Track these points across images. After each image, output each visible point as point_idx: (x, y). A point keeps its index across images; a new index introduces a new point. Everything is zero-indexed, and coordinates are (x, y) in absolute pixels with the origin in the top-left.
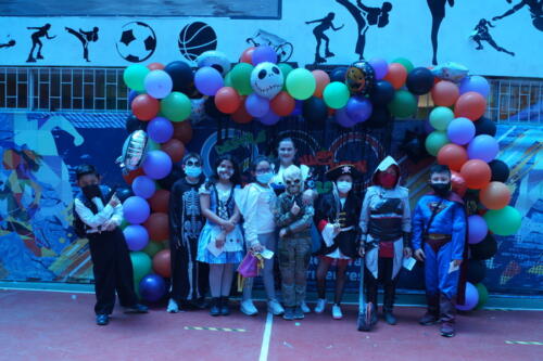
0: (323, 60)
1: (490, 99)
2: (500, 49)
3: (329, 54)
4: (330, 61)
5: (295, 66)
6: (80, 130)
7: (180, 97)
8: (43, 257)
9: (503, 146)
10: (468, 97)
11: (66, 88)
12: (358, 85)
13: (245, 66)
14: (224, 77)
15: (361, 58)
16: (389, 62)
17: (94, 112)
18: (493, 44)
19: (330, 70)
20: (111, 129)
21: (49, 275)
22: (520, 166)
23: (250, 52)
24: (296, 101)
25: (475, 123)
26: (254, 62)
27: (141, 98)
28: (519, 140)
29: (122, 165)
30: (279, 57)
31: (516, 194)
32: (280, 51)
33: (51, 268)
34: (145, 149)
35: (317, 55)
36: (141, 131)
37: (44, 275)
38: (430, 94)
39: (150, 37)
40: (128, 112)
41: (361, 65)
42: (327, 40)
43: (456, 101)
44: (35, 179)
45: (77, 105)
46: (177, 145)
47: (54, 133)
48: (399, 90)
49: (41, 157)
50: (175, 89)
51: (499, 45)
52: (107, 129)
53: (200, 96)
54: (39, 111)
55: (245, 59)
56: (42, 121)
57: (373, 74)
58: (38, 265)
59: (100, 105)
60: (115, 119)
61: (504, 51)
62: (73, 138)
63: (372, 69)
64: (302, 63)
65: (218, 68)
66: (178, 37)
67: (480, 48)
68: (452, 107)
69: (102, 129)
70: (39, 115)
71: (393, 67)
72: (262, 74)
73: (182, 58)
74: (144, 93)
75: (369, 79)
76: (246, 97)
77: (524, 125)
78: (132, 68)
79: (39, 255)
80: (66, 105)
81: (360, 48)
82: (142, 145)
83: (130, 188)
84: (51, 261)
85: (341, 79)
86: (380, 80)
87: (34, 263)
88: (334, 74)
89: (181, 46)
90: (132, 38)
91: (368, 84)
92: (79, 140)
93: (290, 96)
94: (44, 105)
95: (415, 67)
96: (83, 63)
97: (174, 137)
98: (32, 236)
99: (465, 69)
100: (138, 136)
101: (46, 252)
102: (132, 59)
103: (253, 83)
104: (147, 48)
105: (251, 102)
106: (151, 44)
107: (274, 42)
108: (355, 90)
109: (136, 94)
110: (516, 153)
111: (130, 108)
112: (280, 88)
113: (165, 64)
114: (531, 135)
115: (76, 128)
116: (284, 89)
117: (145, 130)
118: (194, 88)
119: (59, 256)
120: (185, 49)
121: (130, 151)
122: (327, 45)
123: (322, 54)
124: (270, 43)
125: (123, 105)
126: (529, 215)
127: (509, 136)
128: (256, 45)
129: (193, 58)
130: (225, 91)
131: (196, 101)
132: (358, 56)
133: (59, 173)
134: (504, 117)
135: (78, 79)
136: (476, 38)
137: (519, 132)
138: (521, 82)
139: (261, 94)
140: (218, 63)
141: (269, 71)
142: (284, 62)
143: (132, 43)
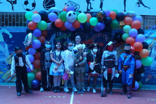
0: (89, 10)
1: (142, 23)
2: (145, 7)
3: (91, 8)
4: (92, 11)
5: (80, 12)
6: (11, 33)
7: (43, 22)
9: (147, 37)
10: (136, 22)
11: (6, 19)
12: (100, 18)
13: (64, 12)
14: (57, 16)
15: (102, 9)
17: (16, 27)
18: (143, 5)
19: (91, 13)
20: (21, 33)
21: (1, 80)
22: (152, 44)
23: (66, 7)
24: (81, 23)
25: (138, 30)
26: (67, 11)
27: (31, 23)
28: (152, 36)
29: (25, 44)
30: (75, 9)
31: (151, 53)
32: (75, 7)
33: (2, 78)
34: (32, 39)
35: (88, 8)
36: (31, 33)
38: (123, 21)
39: (34, 3)
40: (27, 27)
41: (101, 12)
42: (91, 4)
43: (132, 23)
45: (10, 25)
46: (43, 38)
47: (3, 34)
48: (113, 20)
50: (42, 19)
51: (145, 5)
52: (20, 33)
53: (50, 22)
55: (64, 10)
57: (105, 14)
59: (17, 25)
60: (22, 29)
61: (147, 7)
62: (9, 36)
63: (105, 13)
64: (83, 11)
65: (56, 13)
66: (43, 3)
67: (139, 6)
68: (130, 25)
69: (18, 33)
71: (111, 12)
72: (70, 15)
73: (44, 10)
74: (32, 21)
75: (104, 16)
76: (65, 22)
77: (153, 31)
78: (28, 13)
80: (6, 25)
81: (101, 6)
82: (31, 38)
83: (28, 52)
84: (2, 76)
85: (95, 16)
86: (107, 17)
88: (93, 15)
89: (44, 6)
90: (28, 3)
91: (104, 18)
92: (11, 36)
93: (79, 22)
95: (119, 12)
96: (12, 11)
97: (42, 35)
99: (135, 13)
100: (30, 35)
102: (28, 10)
103: (67, 18)
104: (33, 6)
105: (67, 24)
106: (34, 5)
107: (74, 5)
108: (100, 20)
109: (29, 21)
110: (151, 40)
111: (27, 26)
112: (76, 19)
113: (39, 11)
114: (155, 34)
115: (10, 32)
116: (77, 20)
117: (32, 33)
118: (48, 19)
119: (5, 74)
120: (45, 7)
121: (27, 40)
122: (91, 5)
123: (89, 8)
124: (72, 5)
125: (25, 25)
126: (155, 60)
127: (148, 34)
128: (68, 5)
129: (48, 10)
130: (58, 20)
131: (49, 24)
132: (101, 9)
133: (4, 47)
134: (147, 28)
135: (10, 16)
136: (138, 3)
137: (151, 33)
138: (152, 17)
139: (70, 21)
140: (56, 11)
141: (72, 14)
142: (77, 11)
143: (28, 5)
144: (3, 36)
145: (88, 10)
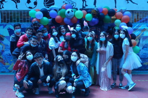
0: (85, 7)
1: (131, 17)
2: (133, 3)
3: (86, 5)
4: (87, 8)
5: (77, 9)
7: (45, 18)
8: (6, 65)
9: (135, 30)
10: (125, 17)
12: (95, 15)
13: (63, 10)
14: (57, 12)
15: (95, 6)
16: (103, 8)
19: (87, 10)
21: (8, 70)
22: (140, 35)
23: (65, 5)
24: (78, 19)
25: (126, 24)
26: (66, 9)
28: (139, 28)
31: (139, 43)
32: (72, 5)
33: (8, 68)
35: (83, 6)
37: (7, 71)
38: (115, 16)
39: (35, 2)
40: (29, 23)
41: (95, 9)
42: (86, 1)
43: (122, 18)
44: (3, 43)
47: (8, 29)
48: (106, 15)
49: (4, 37)
50: (44, 16)
52: (24, 28)
53: (50, 18)
54: (3, 23)
55: (63, 8)
56: (4, 26)
57: (99, 11)
58: (5, 68)
60: (26, 25)
61: (135, 3)
62: (14, 31)
63: (98, 10)
64: (79, 9)
65: (56, 10)
66: (43, 2)
67: (128, 3)
68: (120, 20)
70: (3, 24)
71: (104, 9)
72: (69, 12)
73: (45, 7)
74: (35, 18)
75: (97, 13)
76: (64, 18)
77: (141, 24)
79: (5, 65)
80: (11, 21)
81: (95, 4)
84: (9, 66)
85: (90, 13)
86: (101, 13)
87: (3, 67)
89: (44, 4)
91: (98, 14)
93: (76, 18)
94: (5, 22)
95: (110, 9)
98: (3, 59)
101: (7, 64)
102: (30, 8)
103: (66, 15)
104: (35, 5)
105: (66, 20)
106: (35, 3)
107: (71, 2)
109: (33, 18)
110: (139, 31)
112: (73, 16)
113: (40, 9)
114: (143, 26)
116: (74, 16)
118: (49, 16)
119: (11, 65)
122: (86, 3)
125: (28, 21)
126: (143, 49)
127: (136, 27)
128: (66, 3)
129: (48, 8)
130: (58, 17)
132: (94, 6)
134: (135, 21)
136: (127, 0)
137: (139, 26)
138: (140, 12)
139: (69, 17)
140: (56, 9)
141: (70, 11)
142: (74, 8)
143: (30, 3)
144: (9, 31)
145: (83, 7)
